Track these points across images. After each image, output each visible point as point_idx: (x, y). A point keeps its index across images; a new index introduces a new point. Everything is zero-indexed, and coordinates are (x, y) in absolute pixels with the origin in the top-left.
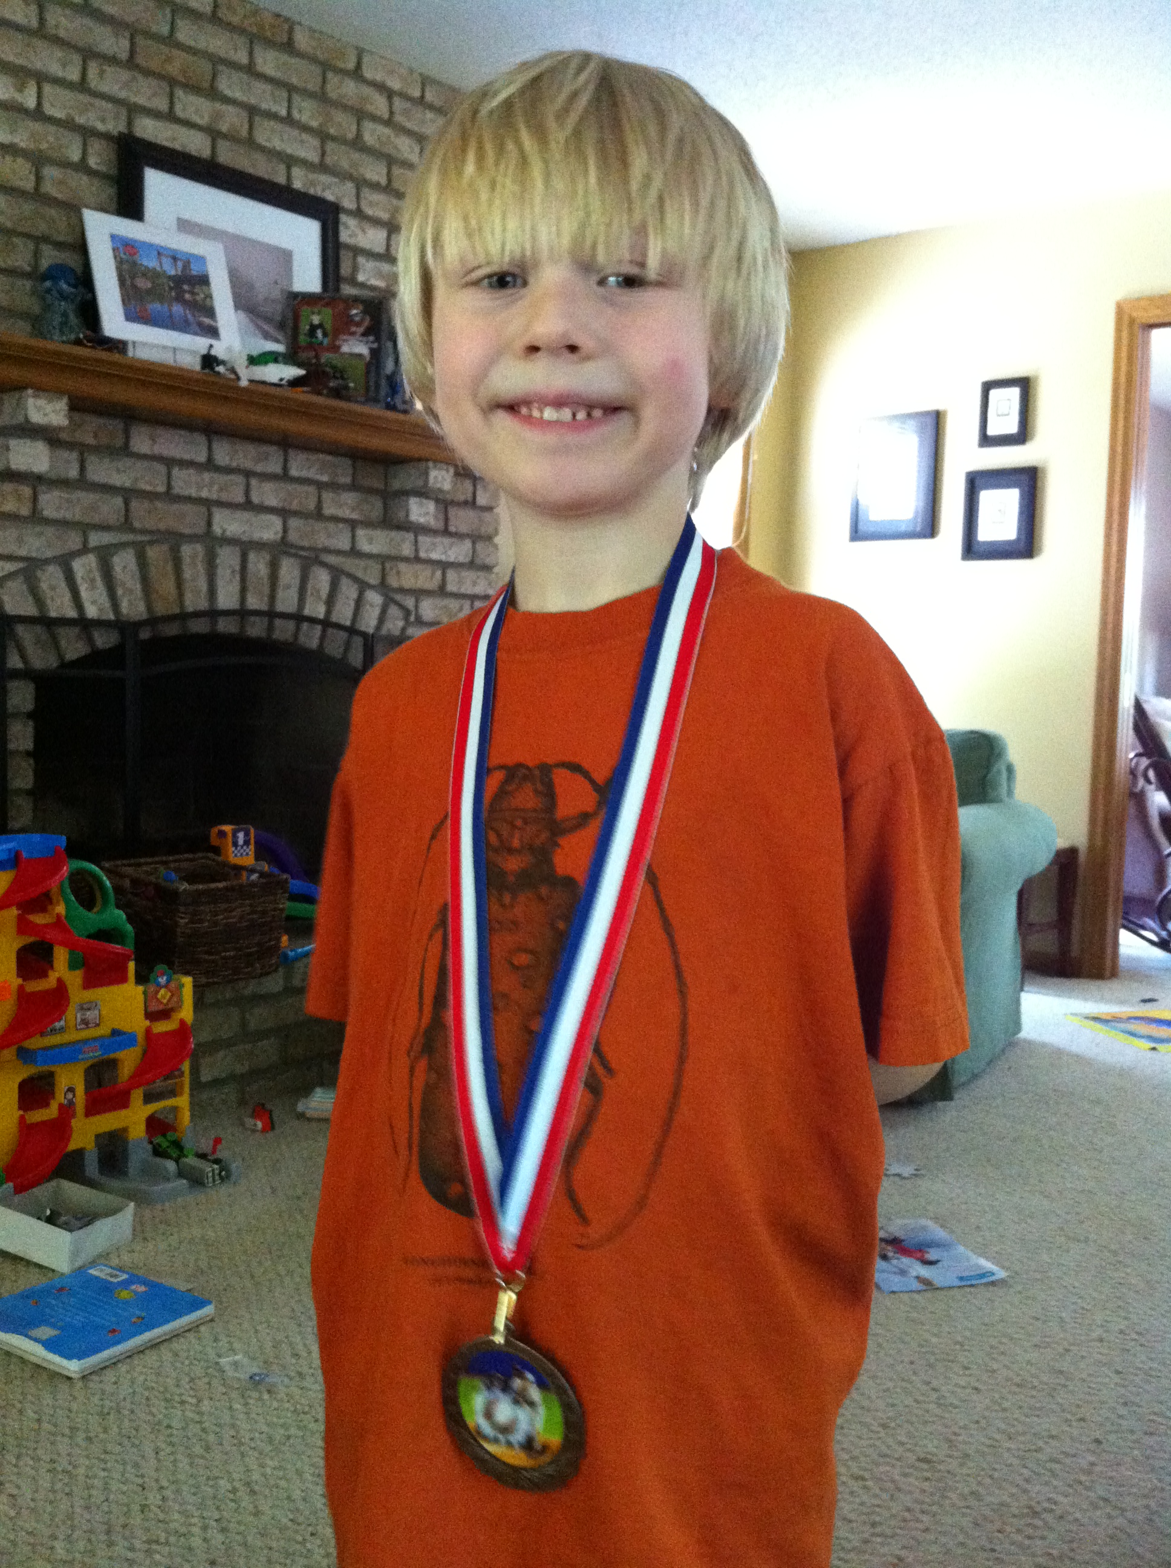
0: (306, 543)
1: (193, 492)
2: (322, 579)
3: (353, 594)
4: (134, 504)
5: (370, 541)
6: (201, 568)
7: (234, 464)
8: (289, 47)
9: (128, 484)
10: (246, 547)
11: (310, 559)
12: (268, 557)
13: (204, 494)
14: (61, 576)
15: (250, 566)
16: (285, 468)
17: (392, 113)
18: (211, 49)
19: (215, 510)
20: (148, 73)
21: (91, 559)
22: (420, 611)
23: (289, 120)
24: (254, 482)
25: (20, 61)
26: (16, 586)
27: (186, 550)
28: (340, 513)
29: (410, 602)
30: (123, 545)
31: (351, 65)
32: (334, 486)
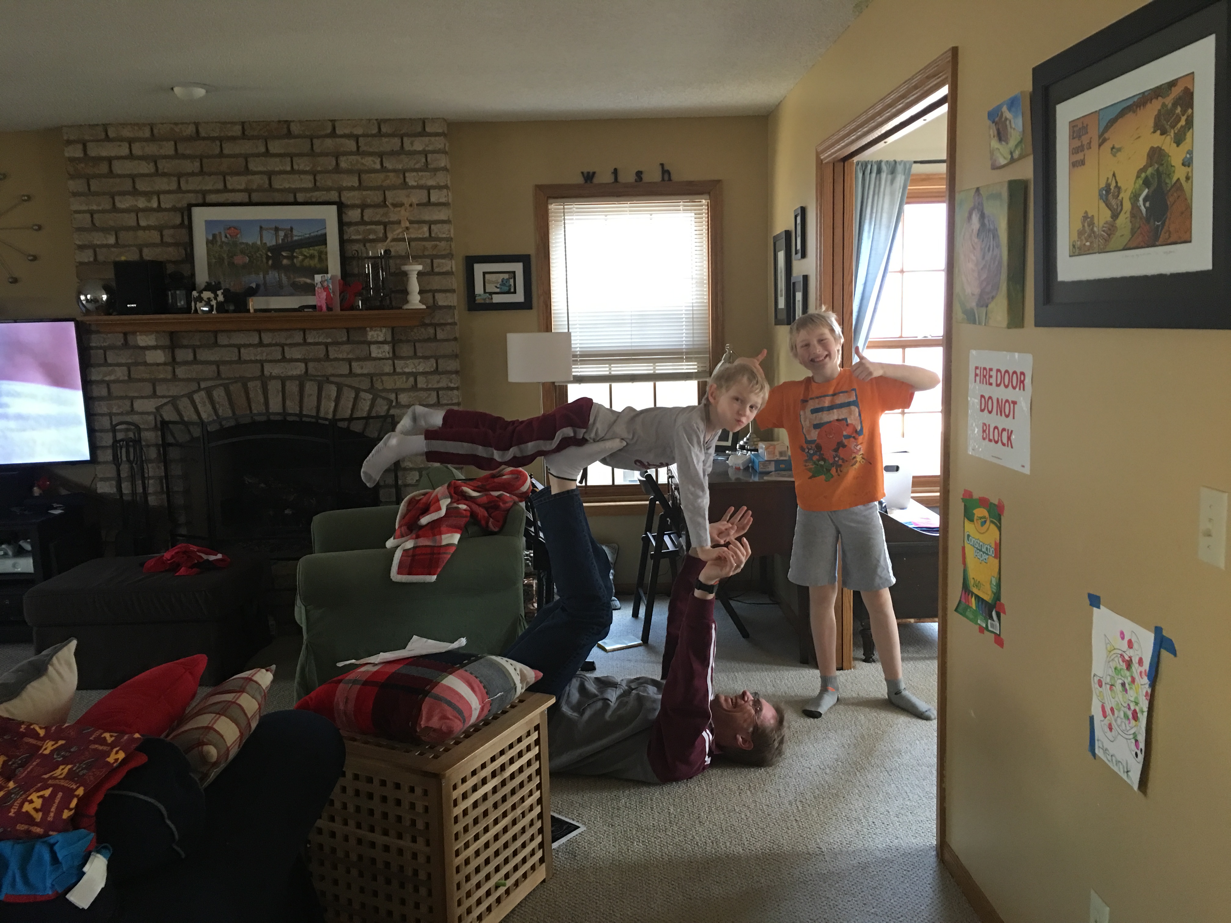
0: (319, 374)
1: (253, 359)
2: (332, 390)
3: (353, 396)
4: (221, 367)
5: (362, 368)
6: (260, 391)
7: (274, 342)
8: (289, 134)
9: (218, 359)
10: (283, 380)
11: (322, 382)
12: (298, 382)
13: (258, 358)
14: (189, 402)
15: (286, 388)
16: (305, 339)
17: (358, 147)
18: (243, 152)
19: (265, 364)
20: (210, 174)
21: (203, 393)
22: (399, 400)
23: (293, 171)
24: (286, 348)
25: (149, 189)
26: (169, 407)
27: (250, 385)
28: (340, 356)
29: (392, 396)
30: (216, 386)
31: (329, 131)
32: (336, 343)
